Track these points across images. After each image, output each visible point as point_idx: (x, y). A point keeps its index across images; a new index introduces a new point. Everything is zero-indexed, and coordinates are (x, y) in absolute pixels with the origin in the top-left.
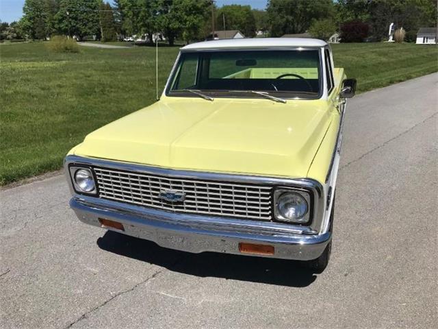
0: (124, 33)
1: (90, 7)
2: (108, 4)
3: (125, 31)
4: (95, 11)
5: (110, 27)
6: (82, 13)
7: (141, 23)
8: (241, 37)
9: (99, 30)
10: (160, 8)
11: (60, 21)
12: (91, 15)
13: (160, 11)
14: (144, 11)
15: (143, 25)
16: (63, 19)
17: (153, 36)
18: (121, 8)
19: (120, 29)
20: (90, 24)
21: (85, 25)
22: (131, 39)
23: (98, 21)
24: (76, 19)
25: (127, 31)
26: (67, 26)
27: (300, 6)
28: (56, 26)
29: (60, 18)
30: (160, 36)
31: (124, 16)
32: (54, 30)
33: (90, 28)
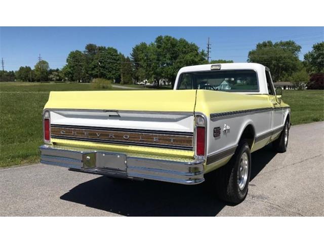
0: (137, 79)
1: (115, 60)
2: (128, 57)
3: (138, 77)
4: (118, 62)
5: (128, 74)
6: (109, 63)
7: (152, 72)
8: (227, 84)
9: (120, 76)
10: (169, 61)
11: (93, 69)
12: (115, 65)
13: (168, 64)
14: (155, 63)
16: (95, 68)
17: (160, 80)
18: (136, 60)
19: (135, 76)
20: (114, 72)
21: (110, 72)
22: (142, 83)
23: (119, 69)
24: (104, 67)
25: (140, 77)
26: (97, 72)
28: (90, 72)
29: (93, 67)
30: (164, 82)
31: (138, 65)
32: (87, 75)
33: (113, 74)
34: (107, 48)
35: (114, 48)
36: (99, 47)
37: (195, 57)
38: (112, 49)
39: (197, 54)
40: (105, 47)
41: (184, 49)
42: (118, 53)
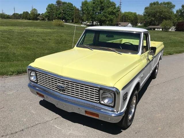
0: (83, 21)
1: (71, 9)
2: (78, 8)
3: (83, 20)
4: (73, 11)
5: (77, 18)
6: (68, 12)
7: (90, 17)
8: (131, 25)
9: (73, 18)
10: (98, 11)
11: (59, 14)
12: (71, 12)
13: (98, 13)
14: (92, 12)
15: (90, 18)
16: (60, 13)
17: (94, 22)
18: (83, 10)
19: (81, 19)
20: (70, 16)
21: (68, 16)
22: (85, 23)
23: (73, 15)
24: (65, 14)
25: (84, 20)
26: (61, 16)
27: (158, 14)
28: (58, 16)
29: (59, 13)
30: (97, 23)
31: (83, 13)
32: (56, 17)
33: (70, 18)
34: (67, 3)
35: (71, 3)
36: (63, 2)
37: (113, 9)
38: (70, 3)
39: (115, 8)
40: (66, 2)
41: (108, 5)
42: (73, 6)
